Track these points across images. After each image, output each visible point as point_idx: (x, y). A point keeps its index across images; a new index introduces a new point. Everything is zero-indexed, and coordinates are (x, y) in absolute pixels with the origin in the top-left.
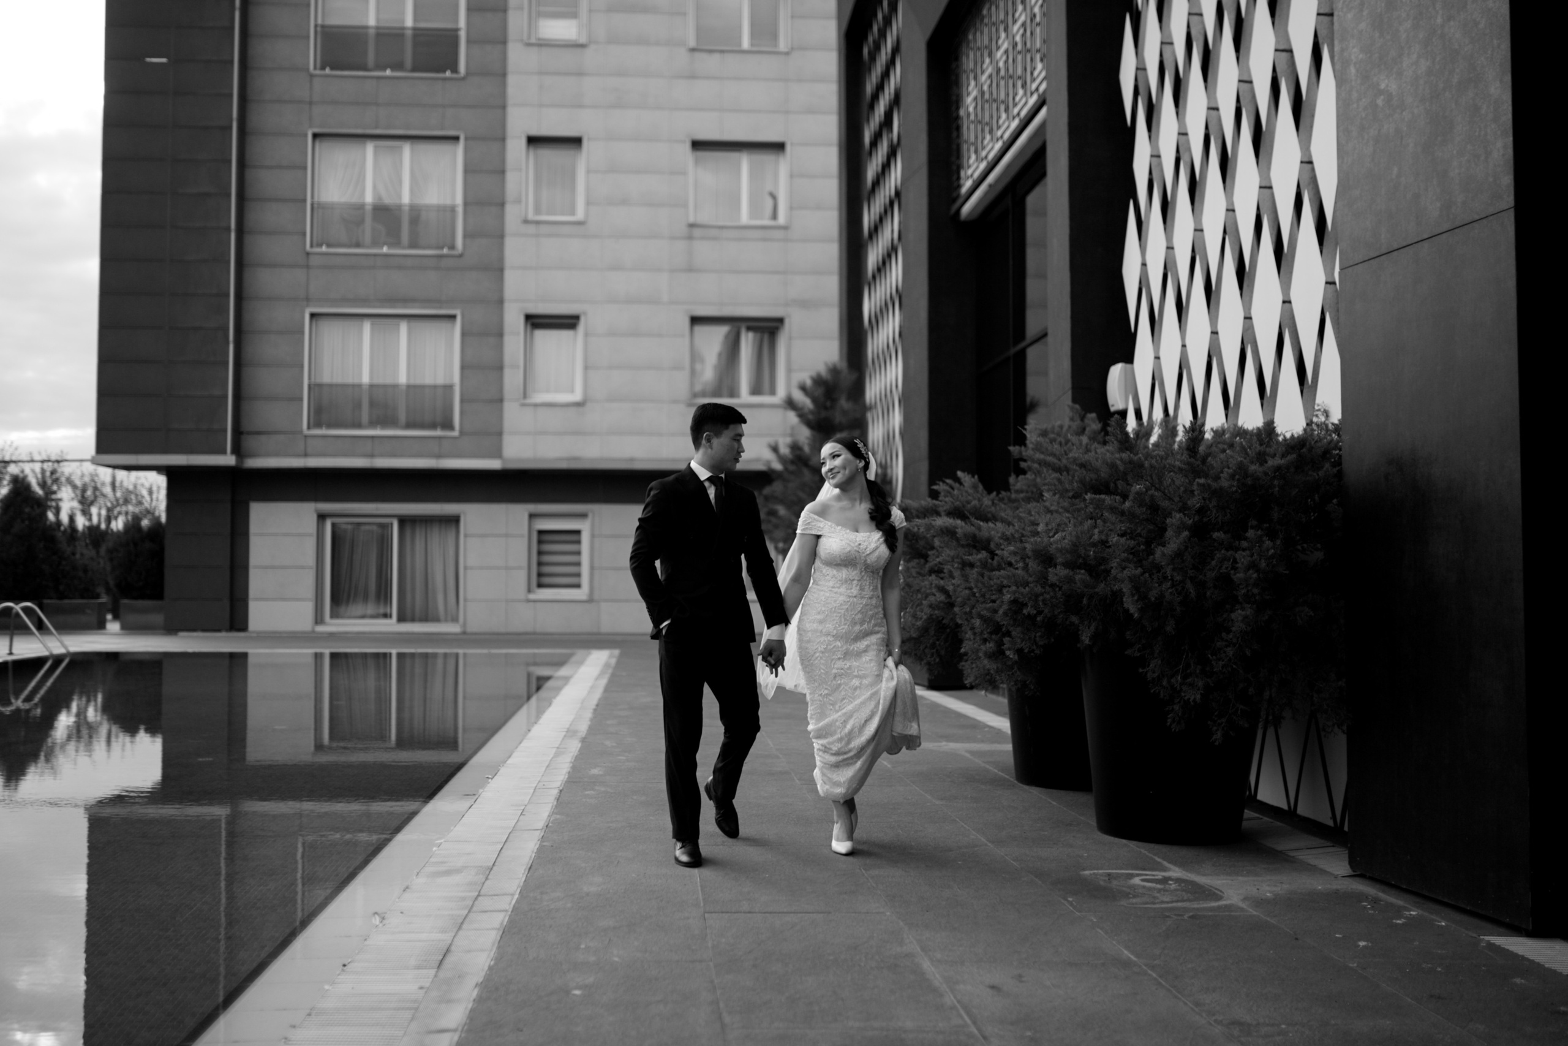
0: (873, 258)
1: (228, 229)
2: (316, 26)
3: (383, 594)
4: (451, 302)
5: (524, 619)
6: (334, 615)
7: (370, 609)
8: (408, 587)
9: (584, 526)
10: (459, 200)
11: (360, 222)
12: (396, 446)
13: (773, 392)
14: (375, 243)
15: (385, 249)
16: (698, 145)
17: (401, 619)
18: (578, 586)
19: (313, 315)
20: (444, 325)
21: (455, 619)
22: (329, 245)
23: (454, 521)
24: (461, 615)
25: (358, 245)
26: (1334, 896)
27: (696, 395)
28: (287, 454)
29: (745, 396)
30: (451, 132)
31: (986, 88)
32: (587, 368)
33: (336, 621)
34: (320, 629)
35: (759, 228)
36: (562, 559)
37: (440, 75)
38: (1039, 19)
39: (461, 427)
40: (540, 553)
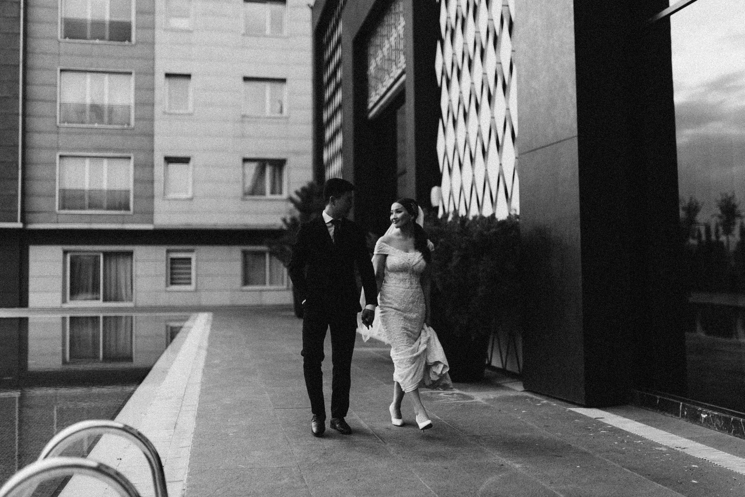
0: (328, 134)
1: (18, 114)
2: (61, 18)
3: (95, 289)
4: (129, 150)
5: (164, 300)
6: (71, 299)
7: (90, 296)
8: (108, 285)
9: (193, 256)
10: (132, 102)
11: (83, 112)
12: (102, 218)
13: (281, 193)
14: (91, 122)
15: (96, 125)
16: (246, 79)
17: (105, 300)
18: (190, 284)
19: (61, 157)
20: (125, 162)
21: (131, 300)
22: (68, 123)
23: (130, 254)
24: (134, 299)
25: (82, 123)
26: (517, 397)
27: (245, 194)
28: (48, 222)
29: (268, 196)
30: (128, 70)
31: (379, 63)
32: (194, 182)
33: (72, 302)
34: (66, 306)
35: (275, 118)
36: (182, 271)
37: (123, 43)
38: (402, 37)
39: (134, 209)
40: (172, 269)
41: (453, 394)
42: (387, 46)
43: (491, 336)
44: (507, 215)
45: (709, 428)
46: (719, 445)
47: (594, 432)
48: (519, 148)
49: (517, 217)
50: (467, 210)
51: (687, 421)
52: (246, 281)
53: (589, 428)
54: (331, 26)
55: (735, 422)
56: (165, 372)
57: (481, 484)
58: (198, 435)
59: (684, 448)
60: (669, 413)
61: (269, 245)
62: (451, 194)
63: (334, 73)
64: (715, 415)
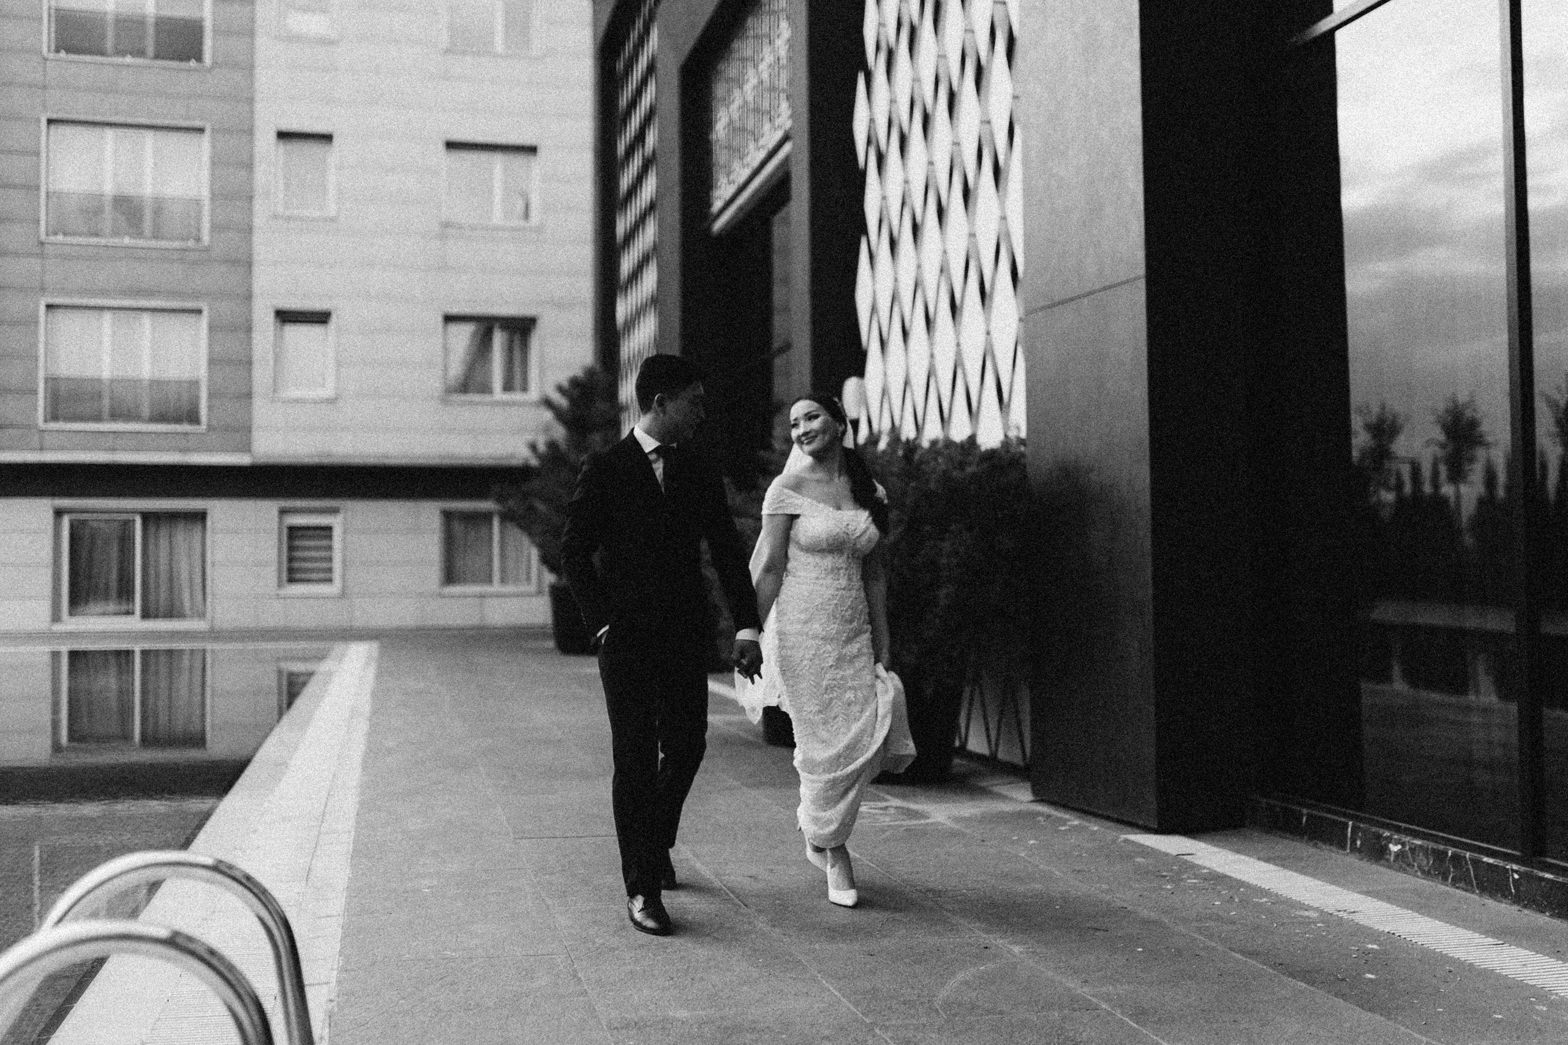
0: (627, 264)
2: (49, 8)
3: (125, 592)
4: (196, 295)
5: (273, 615)
6: (71, 614)
7: (112, 607)
8: (152, 586)
9: (336, 522)
10: (206, 193)
11: (98, 211)
12: (139, 441)
13: (525, 389)
14: (116, 233)
15: (127, 240)
16: (451, 145)
17: (146, 615)
18: (330, 580)
19: (49, 307)
20: (191, 319)
21: (202, 615)
22: (65, 234)
23: (200, 517)
24: (209, 615)
25: (97, 235)
26: (1020, 815)
27: (449, 390)
28: (20, 448)
29: (498, 394)
30: (197, 123)
31: (736, 116)
32: (339, 364)
33: (74, 620)
34: (58, 628)
35: (513, 229)
36: (313, 554)
37: (183, 65)
38: (785, 61)
39: (209, 420)
40: (291, 548)
41: (886, 808)
42: (753, 81)
43: (967, 689)
44: (1002, 437)
45: (1405, 871)
46: (1423, 906)
47: (1173, 882)
48: (1026, 301)
49: (1022, 442)
50: (919, 428)
51: (1361, 859)
52: (450, 576)
53: (1164, 874)
54: (634, 36)
55: (1457, 859)
56: (281, 765)
57: (943, 984)
58: (356, 892)
59: (1354, 912)
60: (1325, 842)
61: (500, 499)
62: (885, 392)
63: (640, 137)
64: (1416, 845)
